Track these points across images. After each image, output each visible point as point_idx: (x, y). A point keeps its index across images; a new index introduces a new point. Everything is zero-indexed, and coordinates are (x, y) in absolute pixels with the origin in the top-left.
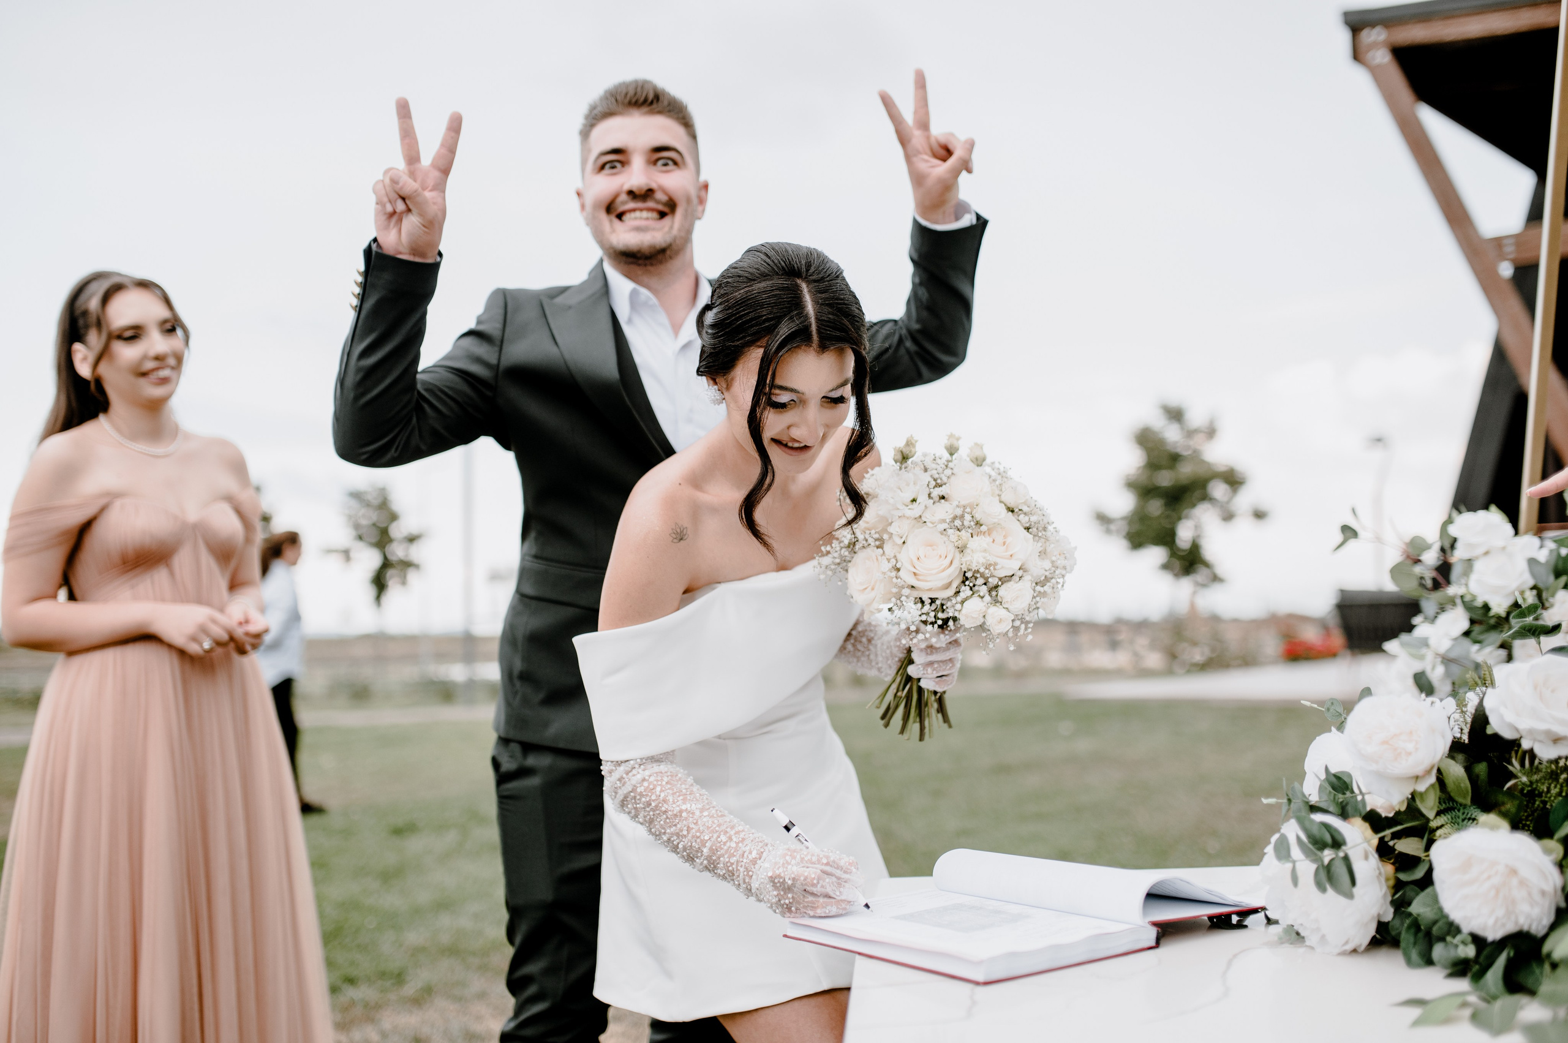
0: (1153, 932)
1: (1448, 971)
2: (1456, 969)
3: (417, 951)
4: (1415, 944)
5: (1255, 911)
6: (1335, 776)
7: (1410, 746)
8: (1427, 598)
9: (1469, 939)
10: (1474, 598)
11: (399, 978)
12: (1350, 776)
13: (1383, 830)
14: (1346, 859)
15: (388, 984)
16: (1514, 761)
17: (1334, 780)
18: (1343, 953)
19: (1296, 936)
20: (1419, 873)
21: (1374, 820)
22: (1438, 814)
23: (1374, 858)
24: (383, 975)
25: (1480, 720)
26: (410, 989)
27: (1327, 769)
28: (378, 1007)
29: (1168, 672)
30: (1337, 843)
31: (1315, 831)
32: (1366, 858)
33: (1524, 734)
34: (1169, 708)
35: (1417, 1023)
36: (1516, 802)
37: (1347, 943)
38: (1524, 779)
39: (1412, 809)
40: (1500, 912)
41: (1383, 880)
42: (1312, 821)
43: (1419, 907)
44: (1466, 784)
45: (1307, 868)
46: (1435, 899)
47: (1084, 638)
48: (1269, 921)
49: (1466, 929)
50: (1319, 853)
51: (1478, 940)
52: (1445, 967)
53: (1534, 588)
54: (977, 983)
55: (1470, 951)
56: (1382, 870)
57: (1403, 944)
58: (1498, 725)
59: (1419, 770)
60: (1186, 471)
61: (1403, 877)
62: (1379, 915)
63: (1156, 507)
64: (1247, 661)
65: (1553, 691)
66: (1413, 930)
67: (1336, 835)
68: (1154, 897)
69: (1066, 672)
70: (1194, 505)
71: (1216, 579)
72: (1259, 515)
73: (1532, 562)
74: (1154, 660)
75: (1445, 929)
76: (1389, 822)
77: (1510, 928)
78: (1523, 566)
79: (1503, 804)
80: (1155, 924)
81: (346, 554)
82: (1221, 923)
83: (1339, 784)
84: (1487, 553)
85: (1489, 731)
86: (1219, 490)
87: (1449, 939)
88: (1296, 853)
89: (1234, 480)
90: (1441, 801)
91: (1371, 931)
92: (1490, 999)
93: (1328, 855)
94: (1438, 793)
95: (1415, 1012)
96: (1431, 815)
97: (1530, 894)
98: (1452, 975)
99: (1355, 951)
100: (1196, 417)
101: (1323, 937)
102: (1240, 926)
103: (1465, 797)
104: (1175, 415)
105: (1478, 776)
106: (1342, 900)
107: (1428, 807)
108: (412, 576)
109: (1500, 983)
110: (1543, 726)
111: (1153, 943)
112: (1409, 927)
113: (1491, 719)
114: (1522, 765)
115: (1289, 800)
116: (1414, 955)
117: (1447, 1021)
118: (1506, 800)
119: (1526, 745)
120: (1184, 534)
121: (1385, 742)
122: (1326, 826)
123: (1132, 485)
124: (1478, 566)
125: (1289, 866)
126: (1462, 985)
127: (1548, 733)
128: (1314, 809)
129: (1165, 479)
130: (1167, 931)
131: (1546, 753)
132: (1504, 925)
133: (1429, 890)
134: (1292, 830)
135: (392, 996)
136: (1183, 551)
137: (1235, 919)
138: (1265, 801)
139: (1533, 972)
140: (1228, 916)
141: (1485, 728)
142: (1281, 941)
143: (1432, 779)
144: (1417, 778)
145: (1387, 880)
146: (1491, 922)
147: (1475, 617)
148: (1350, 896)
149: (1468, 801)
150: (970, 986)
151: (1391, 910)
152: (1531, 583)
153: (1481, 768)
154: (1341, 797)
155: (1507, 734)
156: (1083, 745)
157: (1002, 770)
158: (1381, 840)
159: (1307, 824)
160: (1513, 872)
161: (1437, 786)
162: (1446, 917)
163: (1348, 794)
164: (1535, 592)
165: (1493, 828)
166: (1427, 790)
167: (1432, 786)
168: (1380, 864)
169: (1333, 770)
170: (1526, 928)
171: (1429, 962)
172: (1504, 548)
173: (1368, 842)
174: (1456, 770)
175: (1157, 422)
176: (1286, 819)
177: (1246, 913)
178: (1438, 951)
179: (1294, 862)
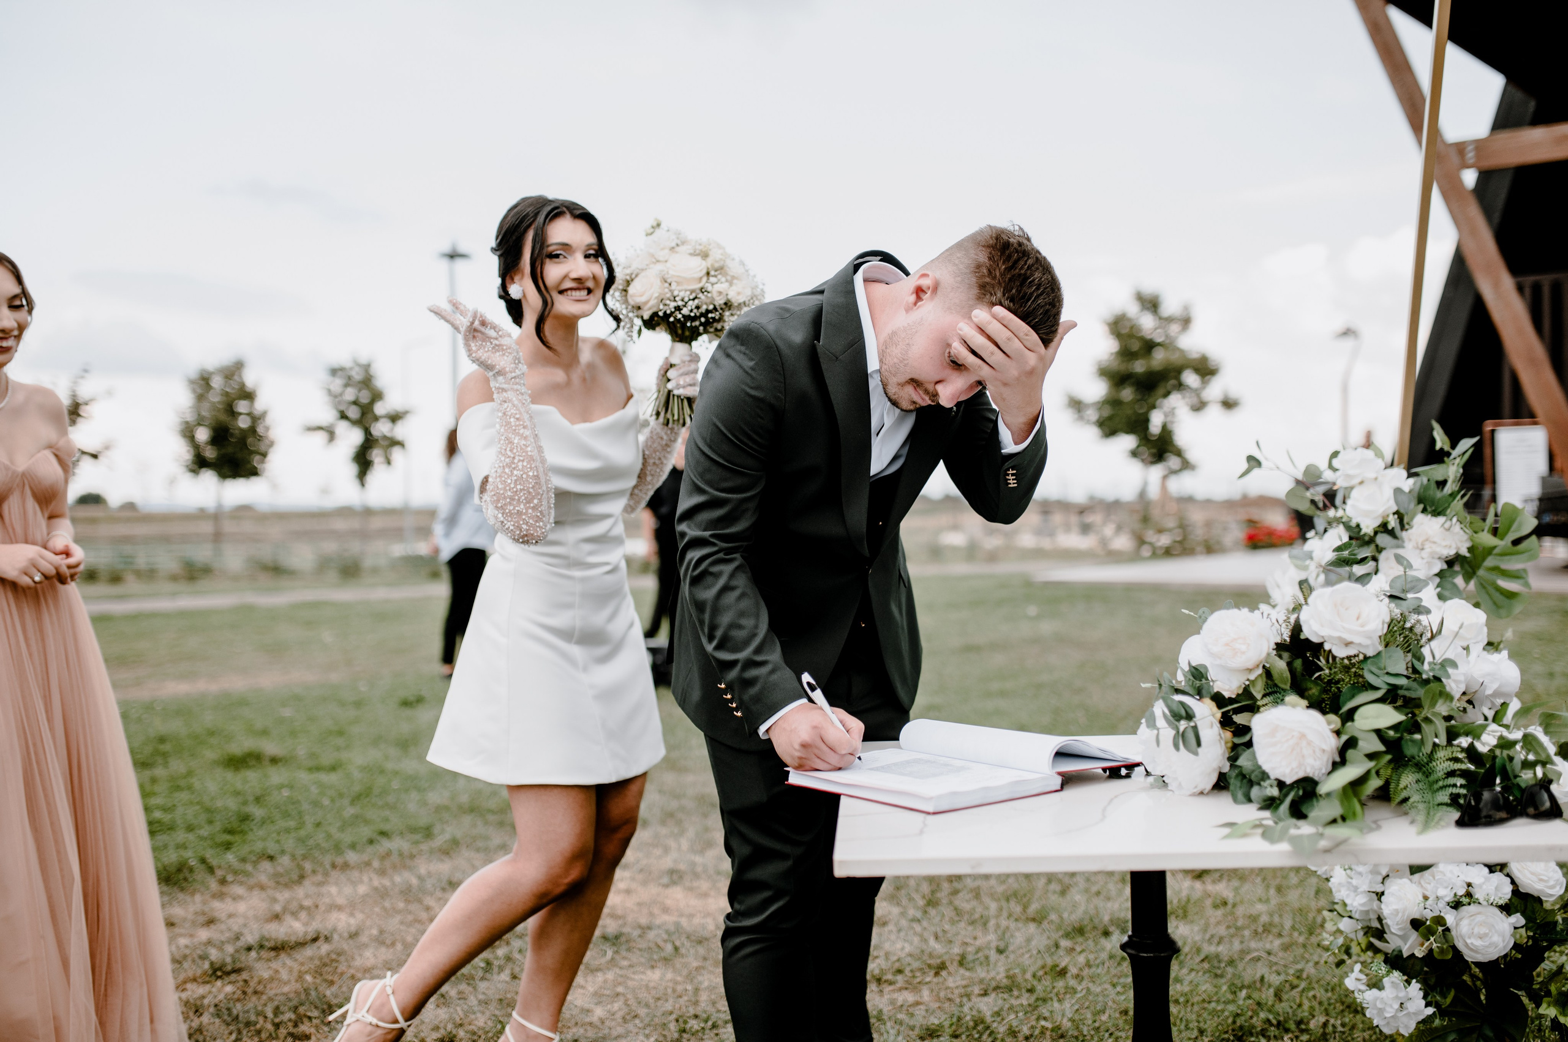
0: (1058, 780)
1: (1259, 806)
2: (1263, 804)
3: (439, 809)
4: (1241, 787)
5: (1138, 765)
6: (1195, 668)
7: (1243, 648)
8: (1319, 516)
9: (1275, 783)
10: (1350, 519)
11: (428, 832)
12: (1205, 667)
13: (1226, 706)
14: (1195, 729)
15: (418, 837)
16: (1321, 658)
17: (1193, 670)
18: (1193, 795)
19: (1163, 782)
20: (1246, 739)
21: (1219, 700)
22: (1264, 696)
23: (1217, 726)
24: (413, 830)
25: (1297, 629)
26: (439, 841)
27: (1189, 663)
28: (412, 857)
29: (1134, 557)
30: (1189, 716)
31: (1175, 707)
32: (1212, 726)
33: (1326, 639)
34: (1130, 590)
35: (1227, 837)
36: (1319, 688)
37: (1196, 787)
38: (1327, 671)
39: (1246, 693)
40: (1295, 765)
41: (1223, 743)
42: (1173, 700)
43: (1243, 761)
44: (1287, 674)
45: (1168, 734)
46: (1254, 757)
47: (1057, 518)
48: (1148, 774)
49: (1273, 776)
50: (1177, 723)
51: (1281, 784)
52: (1259, 803)
53: (1397, 513)
54: (929, 813)
55: (1275, 792)
56: (1223, 736)
57: (1231, 787)
58: (1308, 633)
59: (1250, 665)
60: (1159, 357)
61: (1238, 741)
62: (1220, 768)
63: (1127, 394)
64: (1211, 548)
65: (1347, 609)
66: (1240, 778)
67: (1188, 710)
68: (1061, 755)
69: (1038, 554)
70: (1167, 394)
71: (1186, 465)
72: (1228, 404)
73: (1398, 491)
74: (1123, 543)
75: (1260, 776)
76: (1231, 701)
77: (1301, 775)
78: (1389, 493)
79: (1311, 689)
80: (1059, 774)
81: (331, 434)
82: (1114, 773)
83: (1198, 674)
84: (1361, 483)
85: (1302, 637)
86: (1190, 379)
87: (1262, 783)
88: (1161, 722)
89: (1206, 369)
90: (1267, 686)
91: (1214, 779)
92: (1280, 820)
93: (1183, 725)
94: (1265, 679)
95: (1227, 830)
96: (1258, 696)
97: (1314, 752)
98: (1261, 809)
99: (1202, 793)
100: (1170, 306)
101: (1180, 784)
102: (1128, 776)
103: (1286, 684)
104: (1151, 304)
105: (1296, 669)
106: (1191, 756)
107: (1257, 691)
108: (396, 453)
109: (1287, 812)
110: (1336, 634)
111: (1059, 788)
112: (1237, 776)
113: (1304, 628)
114: (1328, 661)
115: (1160, 685)
116: (1240, 795)
117: (1245, 835)
118: (1312, 686)
119: (1327, 647)
120: (1156, 421)
121: (1227, 645)
122: (1182, 703)
123: (1104, 372)
124: (1354, 494)
125: (1155, 732)
126: (1267, 814)
127: (1340, 639)
128: (1177, 691)
129: (1139, 367)
130: (1068, 780)
131: (1340, 652)
132: (1297, 773)
133: (1251, 750)
134: (1159, 709)
135: (424, 847)
136: (1154, 436)
137: (1124, 772)
138: (1143, 685)
139: (1313, 805)
140: (1118, 769)
141: (1299, 635)
142: (1152, 786)
143: (1260, 671)
144: (1250, 670)
145: (1226, 743)
146: (1287, 771)
147: (1352, 535)
148: (1196, 754)
149: (1288, 687)
150: (923, 815)
151: (1228, 764)
152: (1395, 509)
153: (1298, 663)
154: (1198, 683)
155: (1315, 639)
156: (1047, 627)
157: (970, 649)
158: (1224, 715)
159: (1169, 702)
160: (1303, 736)
161: (1264, 675)
162: (1260, 767)
163: (1204, 681)
164: (1396, 516)
165: (1294, 706)
166: (1256, 678)
167: (1260, 675)
168: (1221, 731)
169: (1194, 664)
170: (1311, 775)
171: (1250, 800)
172: (1376, 479)
173: (1213, 715)
174: (1280, 666)
175: (1132, 309)
176: (1157, 699)
177: (1131, 767)
178: (1255, 792)
179: (1158, 729)
